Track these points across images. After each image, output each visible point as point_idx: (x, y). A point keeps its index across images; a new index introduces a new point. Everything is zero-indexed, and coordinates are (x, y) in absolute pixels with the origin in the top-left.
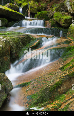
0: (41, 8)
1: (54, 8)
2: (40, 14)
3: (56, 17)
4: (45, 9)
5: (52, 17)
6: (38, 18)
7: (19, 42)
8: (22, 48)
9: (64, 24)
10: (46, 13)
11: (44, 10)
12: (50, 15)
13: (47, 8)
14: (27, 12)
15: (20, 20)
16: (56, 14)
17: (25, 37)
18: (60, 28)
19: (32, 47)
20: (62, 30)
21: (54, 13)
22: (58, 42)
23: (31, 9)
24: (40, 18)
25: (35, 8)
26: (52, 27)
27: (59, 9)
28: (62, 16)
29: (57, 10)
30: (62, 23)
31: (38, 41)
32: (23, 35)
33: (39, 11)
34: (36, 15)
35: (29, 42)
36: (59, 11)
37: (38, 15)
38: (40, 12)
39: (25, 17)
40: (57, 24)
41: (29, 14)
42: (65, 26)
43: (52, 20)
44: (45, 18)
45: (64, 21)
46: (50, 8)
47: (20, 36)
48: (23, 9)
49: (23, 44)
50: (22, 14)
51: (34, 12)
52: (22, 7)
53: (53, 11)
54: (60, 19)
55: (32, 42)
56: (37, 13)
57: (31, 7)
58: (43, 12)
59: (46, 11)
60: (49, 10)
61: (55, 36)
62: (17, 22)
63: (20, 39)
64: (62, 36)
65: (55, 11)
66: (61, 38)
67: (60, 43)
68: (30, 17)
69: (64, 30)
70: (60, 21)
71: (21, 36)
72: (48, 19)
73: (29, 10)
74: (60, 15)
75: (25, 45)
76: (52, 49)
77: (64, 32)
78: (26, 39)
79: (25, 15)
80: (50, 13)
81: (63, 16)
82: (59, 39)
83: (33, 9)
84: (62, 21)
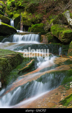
0: (36, 20)
1: (52, 20)
2: (35, 27)
3: (54, 30)
4: (41, 21)
5: (49, 30)
6: (32, 31)
7: (8, 63)
8: (11, 71)
9: (63, 40)
10: (42, 26)
11: (39, 23)
12: (46, 28)
13: (43, 20)
14: (20, 24)
15: (10, 34)
16: (53, 27)
17: (14, 57)
18: (59, 44)
19: (24, 69)
20: (61, 46)
21: (51, 25)
22: (57, 63)
23: (24, 22)
24: (35, 32)
25: (29, 20)
26: (49, 42)
27: (57, 21)
28: (61, 29)
29: (54, 23)
30: (61, 38)
31: (31, 62)
32: (13, 55)
33: (34, 23)
34: (29, 28)
35: (21, 63)
36: (58, 24)
37: (32, 29)
38: (34, 25)
39: (17, 30)
40: (55, 39)
41: (22, 27)
42: (65, 42)
43: (49, 34)
44: (41, 32)
45: (63, 36)
46: (47, 19)
47: (8, 56)
48: (15, 21)
49: (13, 65)
50: (13, 27)
51: (28, 25)
52: (14, 19)
53: (50, 24)
54: (58, 33)
55: (24, 63)
56: (31, 26)
57: (24, 19)
58: (38, 24)
59: (41, 24)
60: (45, 23)
61: (53, 54)
62: (8, 37)
63: (8, 59)
64: (61, 54)
65: (52, 23)
66: (60, 57)
67: (60, 63)
68: (23, 30)
69: (64, 46)
70: (58, 35)
71: (10, 56)
72: (44, 33)
73: (22, 22)
74: (58, 29)
75: (15, 68)
76: (50, 73)
77: (64, 49)
78: (16, 59)
79: (17, 28)
80: (46, 26)
81: (63, 29)
82: (58, 58)
83: (26, 21)
84: (61, 36)
